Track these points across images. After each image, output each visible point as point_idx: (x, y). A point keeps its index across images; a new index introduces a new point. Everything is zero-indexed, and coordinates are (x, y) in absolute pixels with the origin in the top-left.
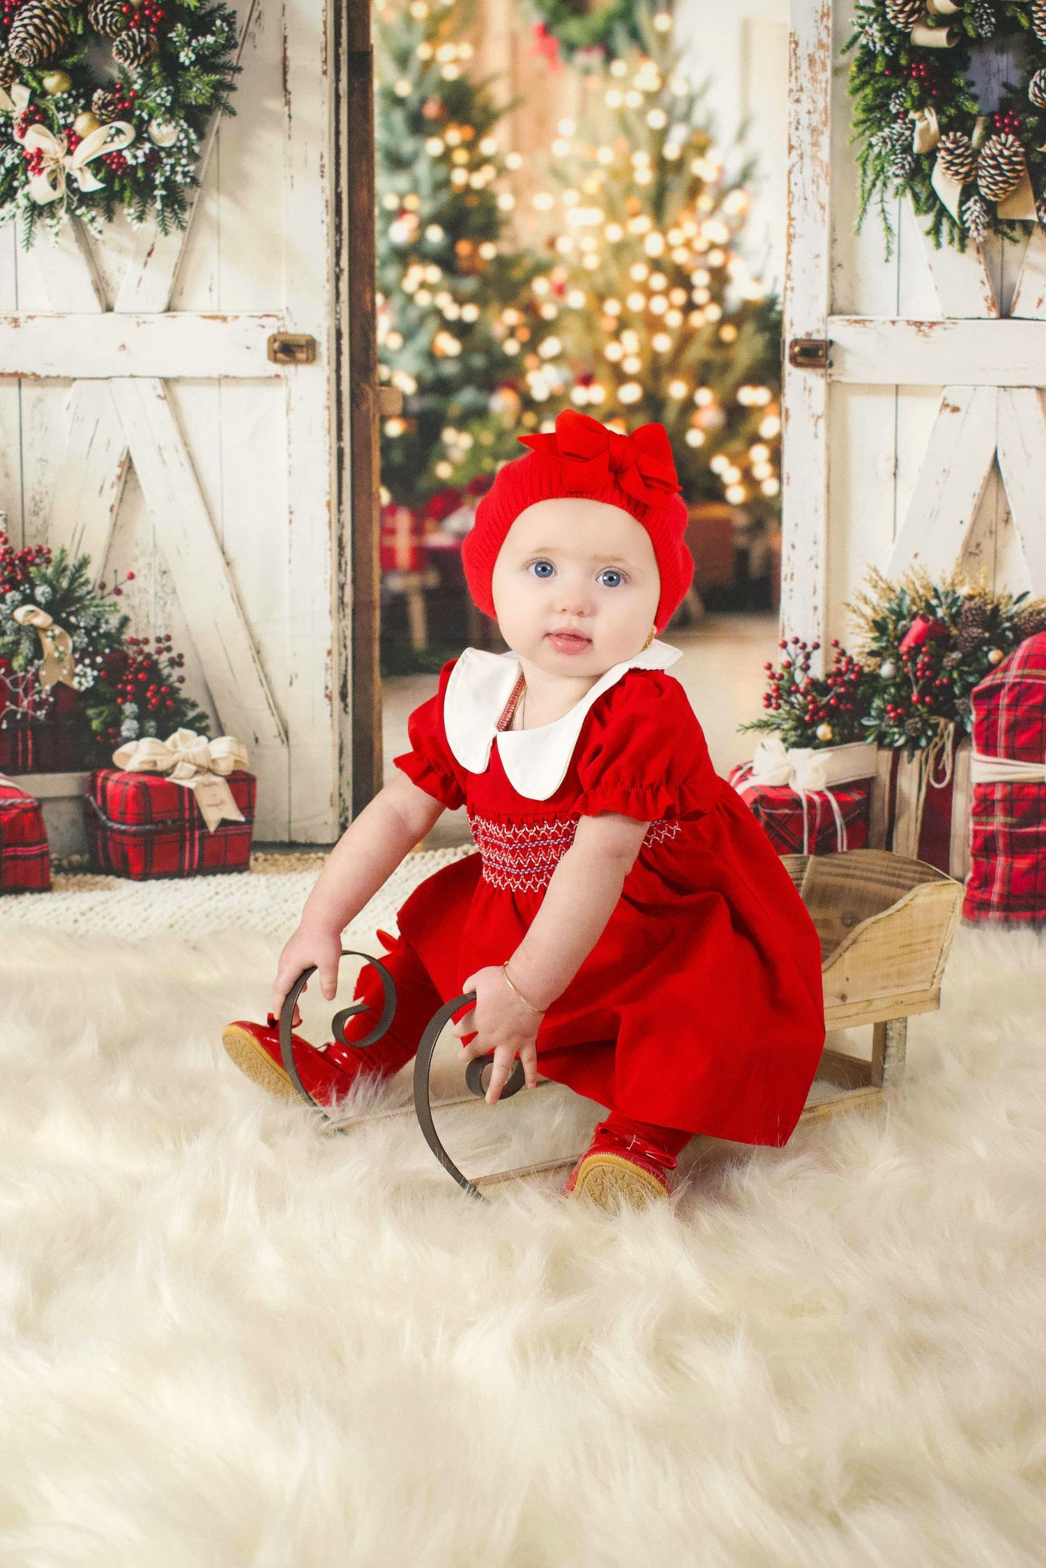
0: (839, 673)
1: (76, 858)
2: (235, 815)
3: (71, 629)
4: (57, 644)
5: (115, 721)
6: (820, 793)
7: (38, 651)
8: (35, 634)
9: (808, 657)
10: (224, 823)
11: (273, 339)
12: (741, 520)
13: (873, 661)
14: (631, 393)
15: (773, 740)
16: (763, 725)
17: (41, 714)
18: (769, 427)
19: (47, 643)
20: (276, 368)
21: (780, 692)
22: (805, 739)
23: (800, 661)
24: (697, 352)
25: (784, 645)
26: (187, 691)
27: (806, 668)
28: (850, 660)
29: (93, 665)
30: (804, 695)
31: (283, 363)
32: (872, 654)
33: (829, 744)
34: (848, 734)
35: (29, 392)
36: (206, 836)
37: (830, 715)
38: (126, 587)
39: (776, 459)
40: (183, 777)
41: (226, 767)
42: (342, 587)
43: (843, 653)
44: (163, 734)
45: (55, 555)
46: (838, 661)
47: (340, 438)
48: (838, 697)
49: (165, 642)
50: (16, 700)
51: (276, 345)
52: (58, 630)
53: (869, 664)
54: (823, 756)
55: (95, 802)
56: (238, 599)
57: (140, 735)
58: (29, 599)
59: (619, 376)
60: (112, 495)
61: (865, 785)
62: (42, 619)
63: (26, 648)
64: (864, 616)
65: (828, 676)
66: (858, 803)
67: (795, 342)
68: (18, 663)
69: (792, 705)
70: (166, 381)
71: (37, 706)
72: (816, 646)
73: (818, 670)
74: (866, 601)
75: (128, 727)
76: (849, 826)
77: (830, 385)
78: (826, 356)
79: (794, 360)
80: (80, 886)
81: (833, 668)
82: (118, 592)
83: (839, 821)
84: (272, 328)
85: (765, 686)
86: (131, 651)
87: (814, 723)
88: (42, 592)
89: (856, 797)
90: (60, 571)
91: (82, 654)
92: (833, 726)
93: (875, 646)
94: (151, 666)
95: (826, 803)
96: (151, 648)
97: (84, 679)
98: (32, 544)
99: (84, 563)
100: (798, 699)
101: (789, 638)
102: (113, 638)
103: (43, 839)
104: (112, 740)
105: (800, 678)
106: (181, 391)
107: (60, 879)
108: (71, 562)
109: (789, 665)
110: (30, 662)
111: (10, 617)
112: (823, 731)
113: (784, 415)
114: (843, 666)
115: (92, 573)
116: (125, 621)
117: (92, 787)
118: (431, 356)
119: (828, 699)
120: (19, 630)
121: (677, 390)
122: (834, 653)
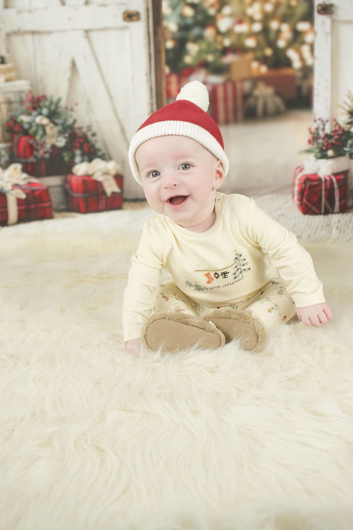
0: (336, 131)
1: (62, 207)
2: (116, 189)
3: (56, 124)
4: (51, 130)
5: (73, 157)
6: (329, 176)
7: (45, 133)
8: (43, 127)
9: (324, 125)
10: (114, 193)
11: (124, 13)
12: (299, 74)
13: (348, 126)
14: (257, 27)
15: (312, 157)
16: (308, 151)
17: (47, 156)
18: (309, 38)
19: (48, 130)
20: (125, 24)
21: (315, 138)
22: (323, 155)
23: (321, 127)
24: (282, 10)
25: (315, 121)
26: (98, 145)
27: (323, 129)
28: (340, 126)
29: (65, 137)
30: (323, 139)
31: (128, 21)
32: (349, 123)
33: (332, 157)
34: (339, 153)
35: (37, 37)
36: (107, 198)
37: (333, 146)
38: (76, 108)
39: (312, 50)
40: (98, 177)
41: (113, 172)
42: (152, 105)
43: (337, 123)
44: (90, 160)
45: (49, 97)
46: (335, 126)
47: (149, 49)
48: (336, 140)
49: (89, 128)
50: (38, 151)
51: (126, 15)
52: (51, 125)
53: (346, 127)
54: (330, 162)
55: (68, 186)
56: (115, 111)
57: (82, 161)
58: (40, 114)
59: (252, 21)
60: (68, 74)
61: (345, 173)
62: (45, 121)
63: (40, 132)
64: (344, 109)
65: (332, 132)
66: (343, 180)
67: (319, 5)
68: (38, 137)
69: (318, 143)
70: (87, 31)
71: (45, 153)
72: (327, 121)
73: (328, 131)
74: (346, 103)
75: (78, 159)
76: (340, 187)
77: (333, 21)
78: (331, 10)
79: (319, 12)
80: (64, 217)
81: (334, 129)
82: (72, 110)
83: (336, 186)
84: (123, 9)
85: (308, 136)
86: (77, 131)
87: (327, 150)
88: (45, 111)
89: (342, 177)
90: (51, 103)
91: (61, 133)
92: (334, 150)
93: (349, 120)
94: (85, 137)
95: (331, 180)
96: (85, 130)
97: (61, 142)
98: (41, 94)
99: (59, 100)
100: (320, 141)
101: (317, 117)
102: (71, 127)
103: (49, 200)
104: (72, 164)
105: (322, 134)
106: (92, 35)
107: (56, 215)
108: (55, 99)
109: (317, 129)
110: (42, 136)
111: (34, 121)
112: (330, 153)
113: (315, 33)
114: (337, 128)
115: (63, 104)
116: (75, 121)
117: (66, 181)
118: (182, 17)
119: (332, 141)
120: (38, 126)
121: (274, 25)
122: (334, 123)
